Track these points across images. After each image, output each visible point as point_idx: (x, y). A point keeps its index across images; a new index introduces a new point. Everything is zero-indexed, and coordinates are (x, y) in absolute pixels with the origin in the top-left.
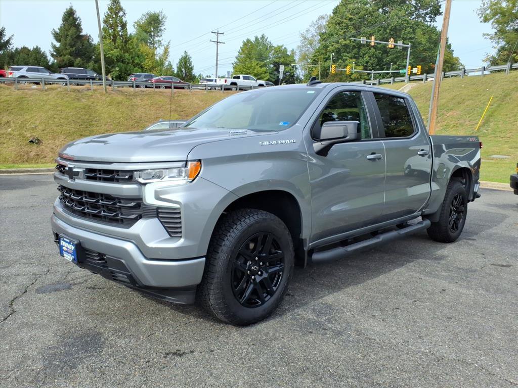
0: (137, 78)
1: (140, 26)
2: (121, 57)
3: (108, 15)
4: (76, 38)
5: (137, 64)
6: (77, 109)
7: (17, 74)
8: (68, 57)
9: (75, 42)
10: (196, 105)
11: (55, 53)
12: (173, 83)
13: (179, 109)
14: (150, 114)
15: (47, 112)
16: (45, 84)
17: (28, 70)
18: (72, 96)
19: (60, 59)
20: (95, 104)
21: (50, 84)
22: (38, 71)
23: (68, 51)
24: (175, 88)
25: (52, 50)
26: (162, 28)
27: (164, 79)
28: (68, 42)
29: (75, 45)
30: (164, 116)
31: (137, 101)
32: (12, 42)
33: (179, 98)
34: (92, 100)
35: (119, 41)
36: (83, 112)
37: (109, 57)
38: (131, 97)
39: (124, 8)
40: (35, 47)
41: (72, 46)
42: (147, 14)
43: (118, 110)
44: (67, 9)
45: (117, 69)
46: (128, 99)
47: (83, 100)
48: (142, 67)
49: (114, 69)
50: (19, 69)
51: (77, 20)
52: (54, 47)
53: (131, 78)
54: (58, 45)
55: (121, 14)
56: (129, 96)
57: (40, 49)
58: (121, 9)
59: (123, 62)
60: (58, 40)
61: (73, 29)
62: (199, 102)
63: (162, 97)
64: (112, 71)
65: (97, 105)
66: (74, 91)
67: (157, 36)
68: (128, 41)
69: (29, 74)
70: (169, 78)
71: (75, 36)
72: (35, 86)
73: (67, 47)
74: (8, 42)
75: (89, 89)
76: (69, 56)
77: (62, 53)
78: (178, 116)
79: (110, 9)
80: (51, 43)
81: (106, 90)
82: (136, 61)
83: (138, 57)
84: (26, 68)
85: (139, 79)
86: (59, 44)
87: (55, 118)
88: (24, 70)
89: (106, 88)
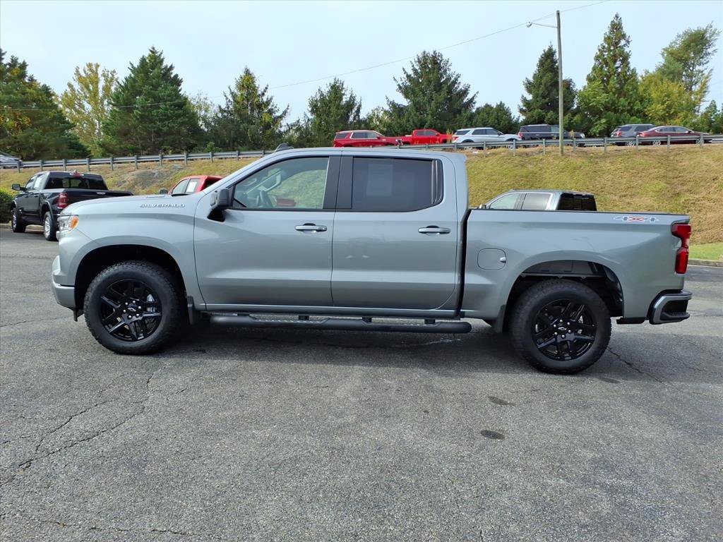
0: (623, 132)
1: (671, 54)
2: (613, 103)
3: (604, 47)
4: (551, 85)
5: (638, 111)
6: (517, 177)
7: (461, 138)
8: (538, 111)
9: (550, 92)
10: (704, 167)
11: (524, 108)
12: (669, 136)
13: (670, 175)
14: (619, 183)
15: (479, 182)
16: (489, 149)
17: (474, 133)
18: (516, 162)
19: (529, 114)
20: (544, 171)
21: (495, 147)
22: (485, 132)
23: (540, 104)
24: (672, 143)
25: (521, 104)
26: (710, 50)
27: (661, 130)
28: (540, 92)
29: (548, 94)
30: (641, 185)
31: (606, 165)
32: (475, 100)
33: (678, 158)
34: (541, 165)
35: (613, 82)
36: (523, 182)
37: (592, 105)
38: (597, 160)
39: (627, 35)
40: (499, 104)
41: (544, 97)
42: (686, 33)
43: (572, 178)
44: (544, 51)
45: (603, 121)
46: (591, 162)
47: (529, 166)
48: (645, 115)
49: (598, 122)
50: (464, 133)
51: (556, 62)
52: (525, 100)
53: (616, 133)
54: (530, 97)
55: (623, 42)
56: (594, 159)
57: (504, 105)
58: (624, 36)
59: (616, 111)
60: (530, 91)
61: (549, 75)
62: (712, 163)
63: (645, 157)
64: (597, 125)
65: (545, 172)
66: (520, 155)
67: (700, 65)
68: (628, 79)
69: (477, 138)
70: (670, 129)
71: (549, 84)
72: (477, 152)
73: (538, 99)
74: (471, 101)
75: (541, 152)
76: (540, 110)
77: (532, 107)
78: (665, 184)
79: (607, 39)
80: (521, 96)
81: (562, 151)
82: (636, 108)
83: (641, 101)
84: (472, 130)
85: (627, 134)
86: (531, 95)
87: (486, 189)
88: (470, 134)
89: (562, 149)
